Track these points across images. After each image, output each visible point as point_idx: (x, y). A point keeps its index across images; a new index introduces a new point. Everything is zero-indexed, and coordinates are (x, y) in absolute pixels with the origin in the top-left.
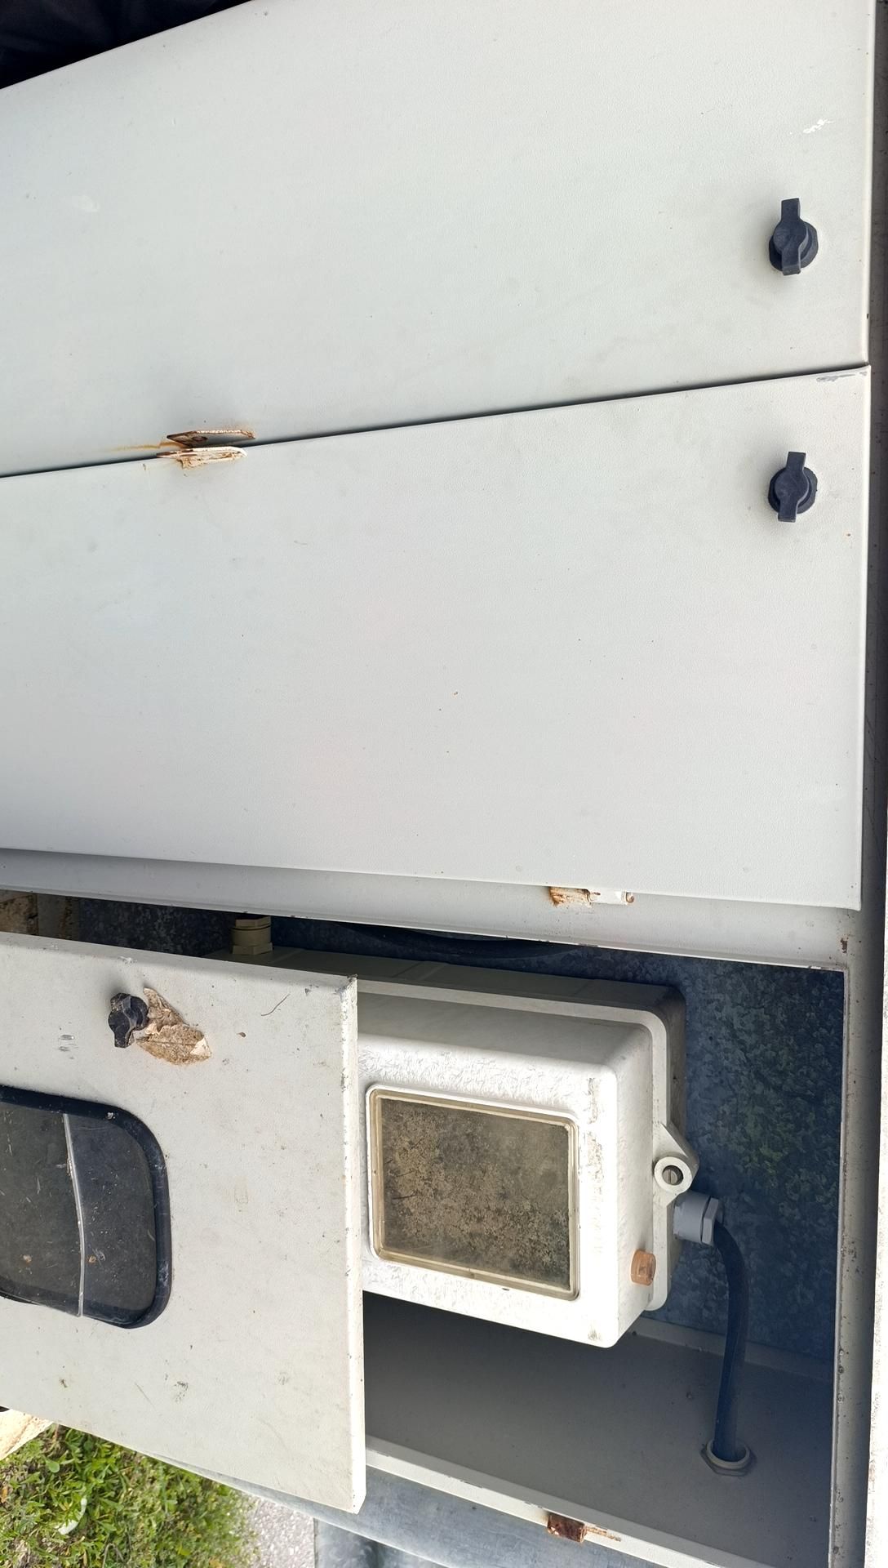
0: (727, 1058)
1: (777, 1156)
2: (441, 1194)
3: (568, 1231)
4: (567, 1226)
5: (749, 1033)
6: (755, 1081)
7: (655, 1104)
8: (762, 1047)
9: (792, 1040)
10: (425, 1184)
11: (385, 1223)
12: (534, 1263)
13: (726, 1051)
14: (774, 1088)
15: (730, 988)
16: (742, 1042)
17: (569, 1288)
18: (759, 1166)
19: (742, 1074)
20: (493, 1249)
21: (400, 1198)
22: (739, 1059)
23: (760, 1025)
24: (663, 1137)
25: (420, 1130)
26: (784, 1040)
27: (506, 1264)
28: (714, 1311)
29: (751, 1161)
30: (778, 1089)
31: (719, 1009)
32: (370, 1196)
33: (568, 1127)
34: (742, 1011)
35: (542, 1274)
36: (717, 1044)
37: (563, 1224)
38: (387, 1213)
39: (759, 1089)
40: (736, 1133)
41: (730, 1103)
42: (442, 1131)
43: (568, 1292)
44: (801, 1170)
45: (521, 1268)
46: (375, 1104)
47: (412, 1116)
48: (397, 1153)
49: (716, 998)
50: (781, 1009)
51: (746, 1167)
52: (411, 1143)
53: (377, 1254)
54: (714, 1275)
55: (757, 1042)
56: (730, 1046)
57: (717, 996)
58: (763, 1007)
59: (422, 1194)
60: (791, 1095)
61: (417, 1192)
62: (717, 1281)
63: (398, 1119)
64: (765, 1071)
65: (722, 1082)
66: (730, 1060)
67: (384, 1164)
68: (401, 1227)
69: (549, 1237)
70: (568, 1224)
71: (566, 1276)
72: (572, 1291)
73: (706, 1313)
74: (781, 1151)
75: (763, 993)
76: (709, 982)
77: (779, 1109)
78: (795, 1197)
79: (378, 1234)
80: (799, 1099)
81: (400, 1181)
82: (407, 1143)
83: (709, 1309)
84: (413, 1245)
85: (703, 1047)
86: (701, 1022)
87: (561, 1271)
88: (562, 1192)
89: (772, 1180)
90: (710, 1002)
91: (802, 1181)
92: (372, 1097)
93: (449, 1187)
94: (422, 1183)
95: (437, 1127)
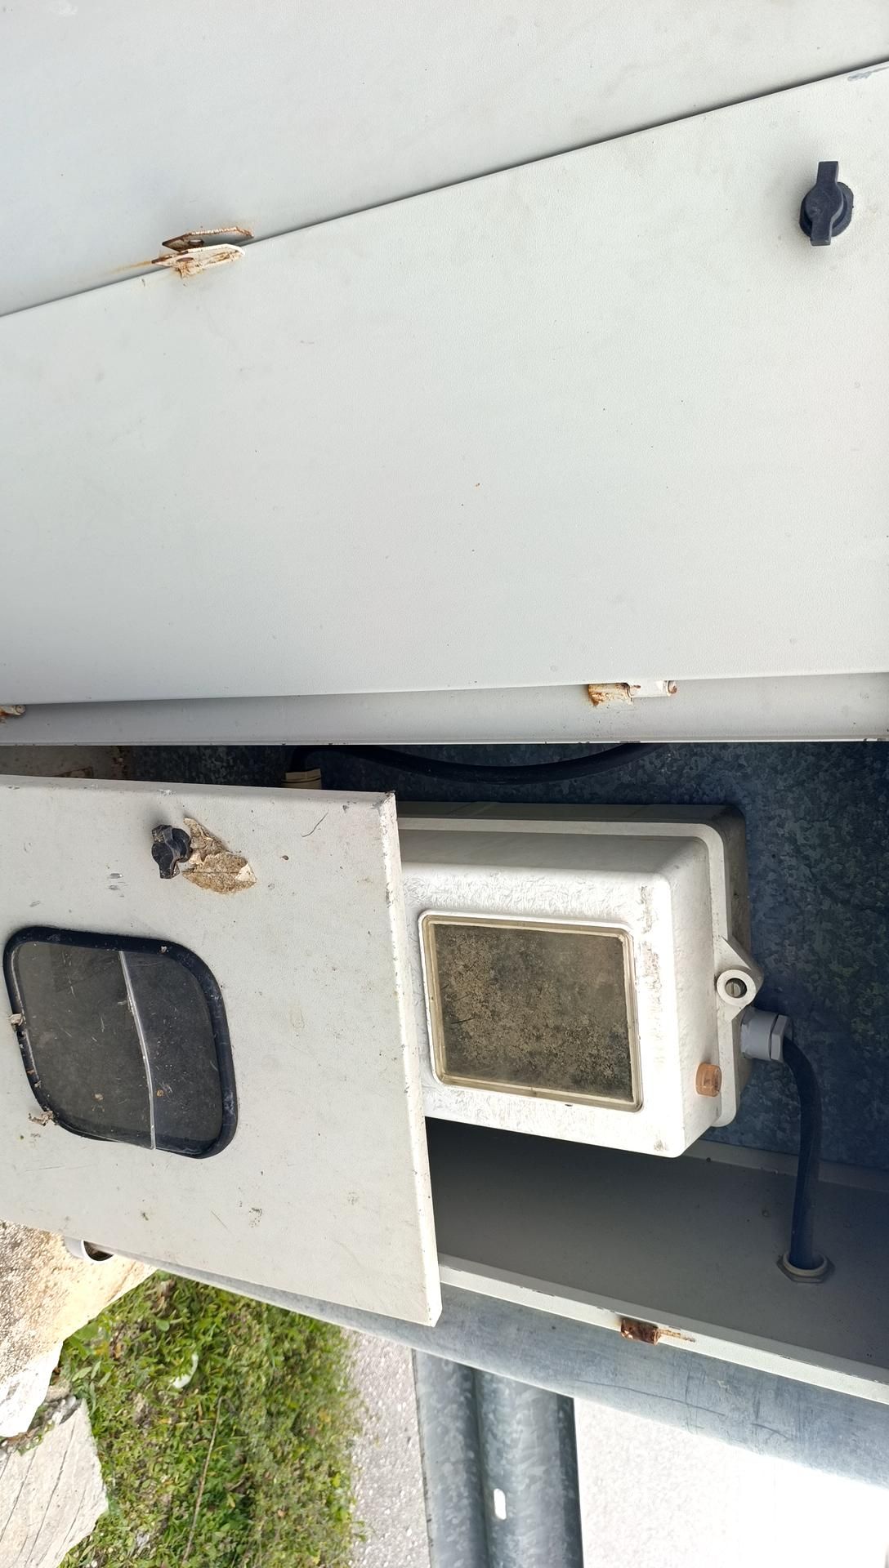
0: (791, 875)
1: (847, 972)
2: (498, 1016)
3: (628, 1043)
4: (627, 1038)
5: (813, 847)
6: (821, 896)
7: (715, 917)
8: (828, 861)
9: (859, 851)
10: (482, 1006)
11: (446, 1048)
12: (595, 1078)
13: (790, 868)
14: (842, 903)
15: (792, 802)
16: (806, 858)
17: (631, 1099)
18: (829, 982)
19: (808, 891)
20: (554, 1065)
21: (459, 1022)
22: (804, 875)
23: (824, 839)
24: (724, 951)
25: (473, 952)
26: (851, 852)
27: (567, 1080)
28: (788, 1131)
29: (819, 979)
30: (845, 902)
31: (781, 825)
32: (429, 1022)
33: (622, 938)
34: (806, 825)
35: (604, 1087)
36: (781, 862)
37: (623, 1036)
38: (447, 1038)
39: (827, 904)
40: (803, 951)
41: (797, 921)
42: (495, 951)
43: (631, 1103)
44: (873, 984)
45: (583, 1083)
46: (428, 930)
47: (464, 939)
48: (453, 978)
49: (777, 814)
50: (846, 819)
51: (815, 985)
52: (465, 966)
53: (440, 1080)
54: (787, 1096)
55: (822, 856)
56: (794, 862)
57: (778, 812)
58: (828, 819)
59: (480, 1017)
60: (861, 908)
61: (474, 1015)
62: (791, 1102)
63: (451, 943)
64: (831, 886)
65: (787, 900)
66: (795, 877)
67: (441, 989)
68: (462, 1050)
69: (610, 1050)
70: (627, 1036)
71: (628, 1088)
72: (635, 1103)
73: (780, 1135)
74: (852, 966)
75: (827, 804)
76: (770, 798)
77: (848, 923)
78: (868, 1012)
79: (439, 1059)
80: (869, 911)
81: (457, 1005)
82: (461, 967)
83: (784, 1130)
84: (474, 1067)
85: (766, 865)
86: (763, 840)
87: (623, 1084)
88: (620, 1004)
89: (843, 996)
90: (770, 819)
91: (875, 995)
92: (424, 924)
93: (506, 1008)
94: (479, 1005)
95: (491, 947)
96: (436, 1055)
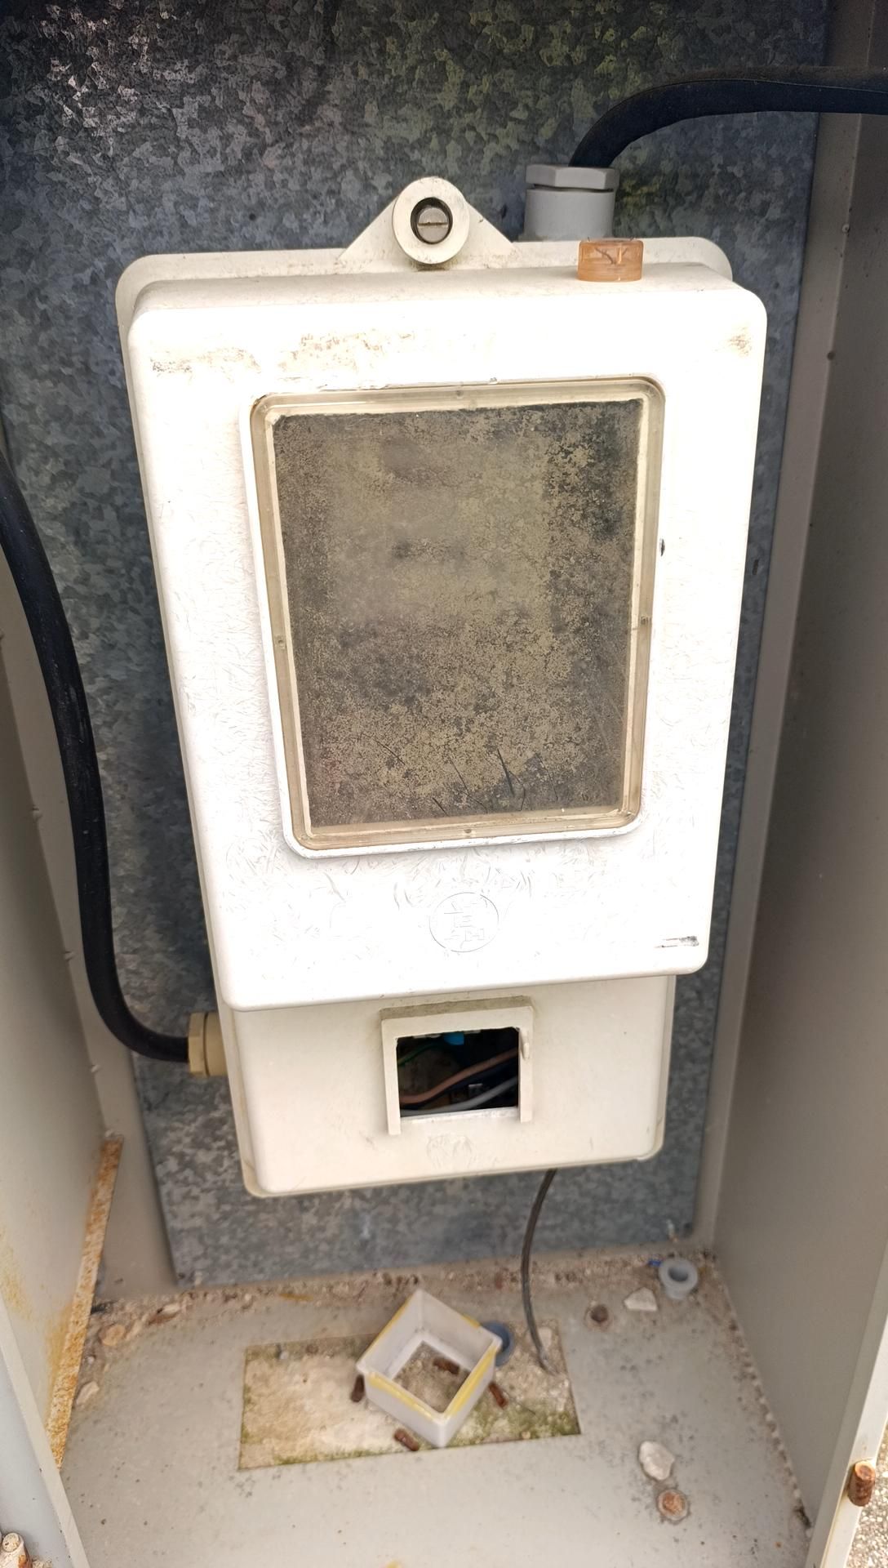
2: (485, 698)
3: (508, 409)
4: (499, 412)
7: (296, 271)
10: (468, 730)
11: (567, 806)
12: (596, 486)
17: (636, 404)
20: (579, 579)
21: (509, 779)
25: (358, 747)
26: (225, 64)
27: (609, 550)
29: (473, 128)
30: (323, 75)
31: (192, 202)
32: (516, 839)
33: (273, 417)
34: (186, 154)
35: (616, 467)
36: (261, 204)
37: (495, 420)
38: (545, 805)
39: (330, 113)
40: (424, 160)
41: (370, 174)
42: (349, 701)
43: (646, 405)
45: (611, 515)
46: (327, 839)
47: (333, 764)
48: (419, 790)
51: (485, 138)
52: (390, 764)
53: (633, 819)
55: (240, 122)
56: (259, 178)
59: (493, 736)
61: (491, 748)
63: (345, 792)
65: (331, 192)
66: (286, 176)
67: (446, 815)
68: (567, 776)
69: (531, 452)
70: (492, 410)
71: (611, 411)
72: (644, 397)
79: (591, 821)
81: (474, 782)
82: (393, 773)
84: (600, 750)
87: (601, 422)
88: (422, 425)
92: (313, 845)
93: (465, 680)
94: (468, 737)
95: (342, 710)
96: (584, 826)
